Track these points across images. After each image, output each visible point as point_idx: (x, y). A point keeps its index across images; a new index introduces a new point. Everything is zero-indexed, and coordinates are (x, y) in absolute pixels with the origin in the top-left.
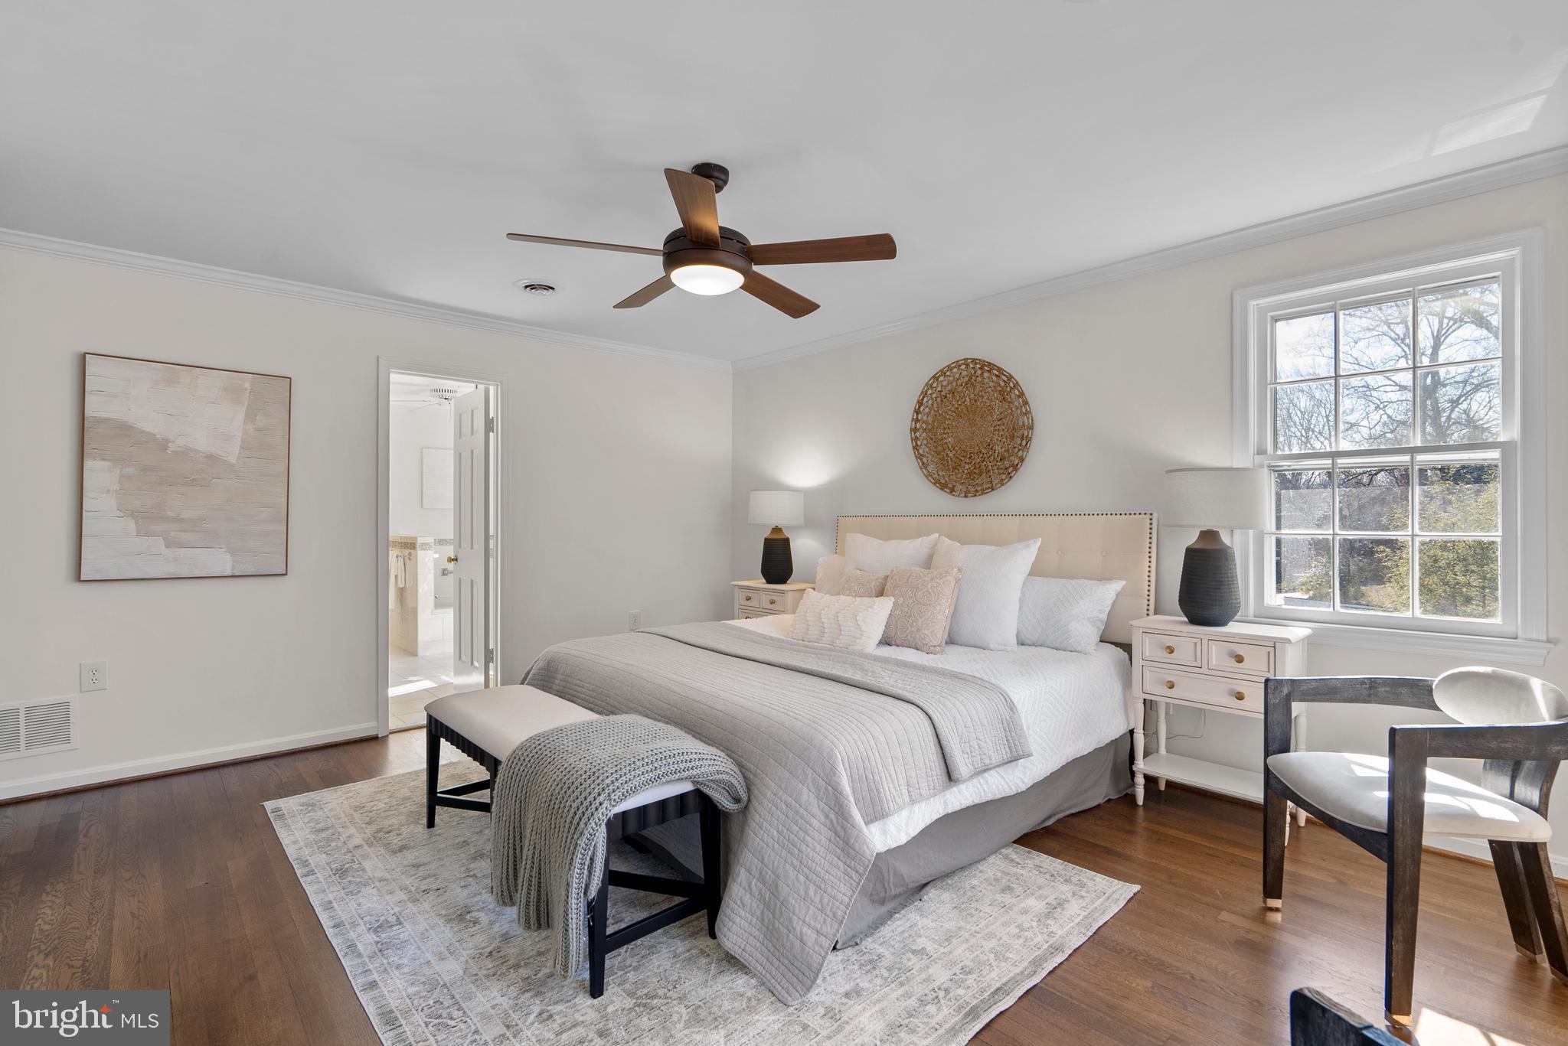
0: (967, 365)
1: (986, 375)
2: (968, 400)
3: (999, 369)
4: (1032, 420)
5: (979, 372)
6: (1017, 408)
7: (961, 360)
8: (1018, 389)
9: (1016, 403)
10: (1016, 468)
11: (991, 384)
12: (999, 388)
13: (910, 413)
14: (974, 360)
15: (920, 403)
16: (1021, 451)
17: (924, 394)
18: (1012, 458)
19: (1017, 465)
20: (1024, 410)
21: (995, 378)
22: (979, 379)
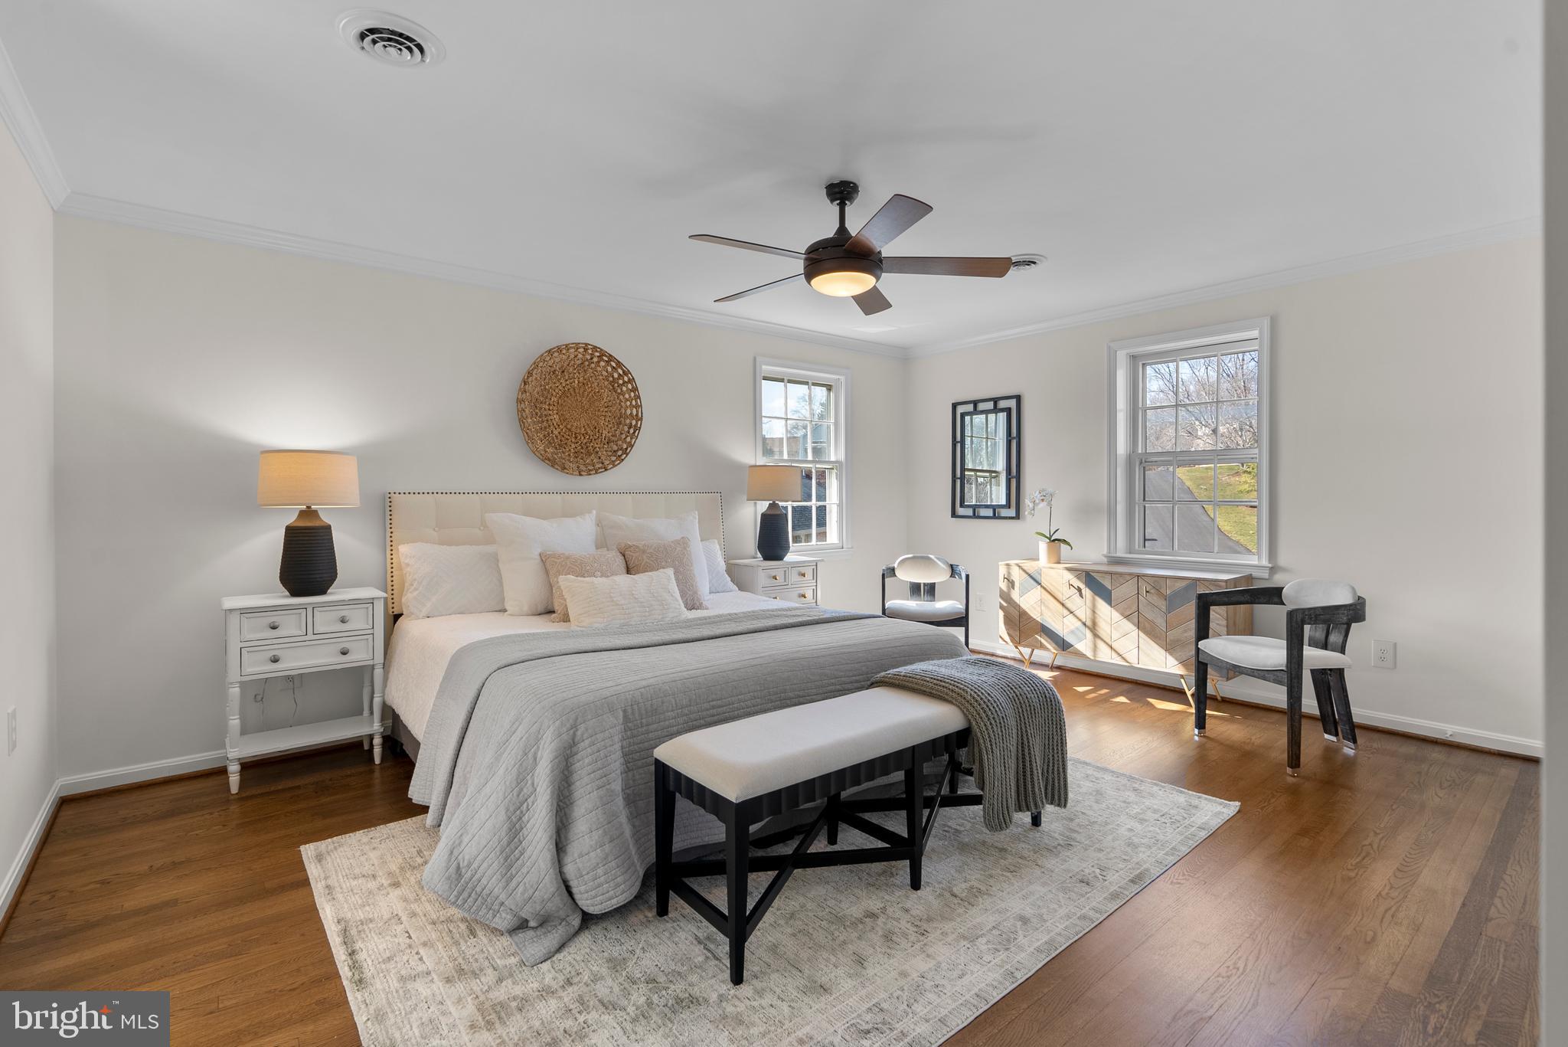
0: (586, 350)
1: (602, 364)
2: (577, 382)
3: (619, 364)
4: (642, 413)
5: (595, 360)
6: (627, 400)
7: (582, 344)
8: (632, 385)
9: (627, 396)
10: (626, 452)
11: (605, 373)
12: (611, 379)
13: (517, 383)
14: (595, 348)
15: (530, 374)
16: (629, 438)
17: (536, 365)
18: (620, 443)
19: (626, 449)
20: (634, 403)
21: (610, 369)
22: (593, 365)
